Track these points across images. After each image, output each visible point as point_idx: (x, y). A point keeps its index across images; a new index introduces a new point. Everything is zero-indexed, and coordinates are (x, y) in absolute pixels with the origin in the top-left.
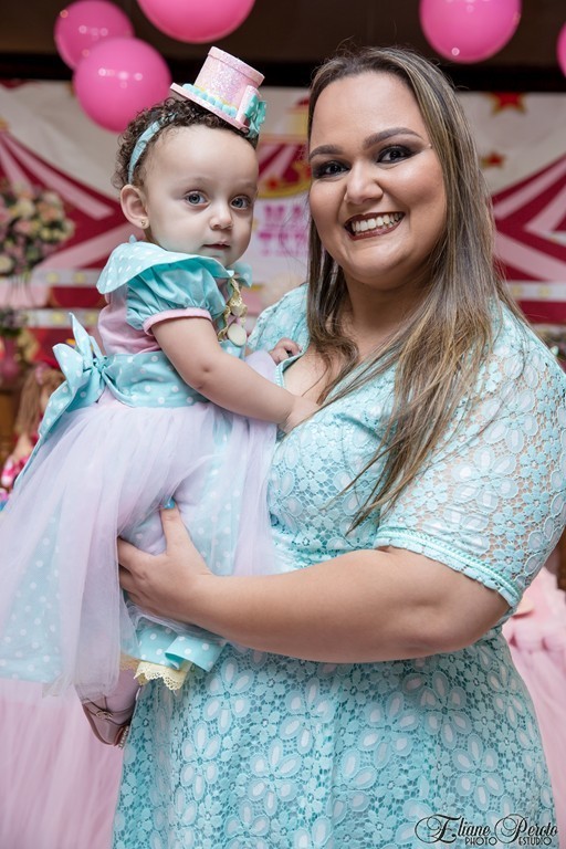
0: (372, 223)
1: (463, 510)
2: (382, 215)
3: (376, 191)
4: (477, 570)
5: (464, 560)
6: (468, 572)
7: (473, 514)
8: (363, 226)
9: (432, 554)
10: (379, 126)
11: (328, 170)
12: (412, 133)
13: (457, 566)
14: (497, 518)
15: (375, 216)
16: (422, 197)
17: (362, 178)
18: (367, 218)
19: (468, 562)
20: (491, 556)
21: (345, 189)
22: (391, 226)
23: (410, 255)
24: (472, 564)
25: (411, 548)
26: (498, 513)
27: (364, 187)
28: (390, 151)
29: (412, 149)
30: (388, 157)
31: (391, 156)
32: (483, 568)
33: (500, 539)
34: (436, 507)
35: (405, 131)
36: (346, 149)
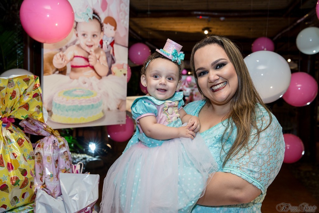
0: (218, 87)
1: (254, 164)
2: (220, 83)
3: (218, 77)
4: (256, 183)
5: (252, 180)
6: (253, 183)
7: (256, 166)
8: (216, 88)
9: (244, 177)
10: (215, 59)
11: (202, 74)
12: (224, 59)
13: (250, 181)
14: (263, 167)
15: (218, 84)
16: (231, 76)
17: (213, 74)
18: (216, 85)
19: (253, 180)
20: (260, 179)
21: (209, 78)
22: (224, 86)
23: (231, 93)
24: (255, 181)
25: (237, 175)
26: (263, 166)
27: (214, 77)
28: (219, 65)
29: (225, 64)
30: (218, 67)
31: (219, 67)
32: (257, 182)
33: (263, 174)
34: (246, 163)
35: (222, 59)
36: (206, 68)
